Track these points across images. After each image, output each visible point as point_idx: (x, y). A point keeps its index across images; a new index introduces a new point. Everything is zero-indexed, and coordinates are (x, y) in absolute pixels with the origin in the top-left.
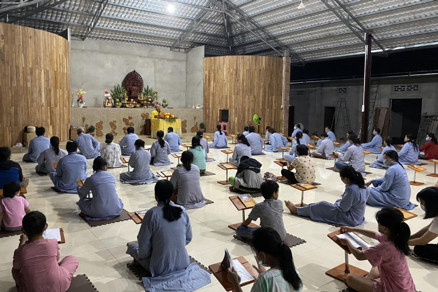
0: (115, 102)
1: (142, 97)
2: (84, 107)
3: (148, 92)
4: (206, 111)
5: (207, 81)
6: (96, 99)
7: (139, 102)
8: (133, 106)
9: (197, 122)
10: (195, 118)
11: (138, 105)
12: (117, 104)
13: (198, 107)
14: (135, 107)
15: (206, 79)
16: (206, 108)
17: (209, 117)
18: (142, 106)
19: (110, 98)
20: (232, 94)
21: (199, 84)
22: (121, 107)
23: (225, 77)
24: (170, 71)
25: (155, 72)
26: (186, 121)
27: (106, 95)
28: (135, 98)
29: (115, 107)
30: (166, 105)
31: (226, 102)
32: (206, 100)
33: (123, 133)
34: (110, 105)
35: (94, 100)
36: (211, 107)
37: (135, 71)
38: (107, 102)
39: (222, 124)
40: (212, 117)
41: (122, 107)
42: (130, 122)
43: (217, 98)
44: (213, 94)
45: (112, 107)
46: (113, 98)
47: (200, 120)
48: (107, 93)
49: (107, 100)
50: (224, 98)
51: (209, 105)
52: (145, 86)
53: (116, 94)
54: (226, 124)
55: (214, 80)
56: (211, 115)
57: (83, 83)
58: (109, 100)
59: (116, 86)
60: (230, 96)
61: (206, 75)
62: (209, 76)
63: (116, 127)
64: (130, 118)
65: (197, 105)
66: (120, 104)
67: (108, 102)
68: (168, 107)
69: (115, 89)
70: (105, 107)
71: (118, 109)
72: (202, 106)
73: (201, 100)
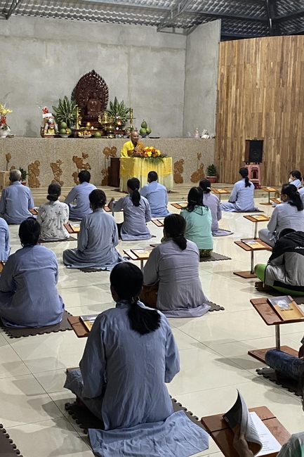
0: (60, 127)
1: (105, 119)
2: (8, 136)
3: (116, 109)
4: (220, 143)
5: (224, 87)
6: (29, 123)
7: (100, 127)
8: (90, 135)
9: (202, 164)
10: (199, 156)
11: (98, 134)
12: (64, 131)
13: (205, 136)
14: (93, 137)
15: (222, 81)
16: (220, 136)
17: (225, 156)
18: (105, 134)
19: (51, 120)
20: (270, 109)
21: (208, 92)
22: (69, 137)
23: (258, 76)
24: (155, 70)
25: (129, 73)
26: (182, 161)
27: (44, 116)
28: (94, 121)
29: (60, 137)
30: (148, 133)
31: (260, 126)
32: (221, 123)
33: (73, 182)
34: (52, 133)
35: (26, 124)
36: (229, 135)
37: (93, 71)
38: (46, 127)
39: (250, 167)
40: (232, 154)
41: (71, 136)
42: (84, 163)
43: (242, 120)
44: (235, 111)
45: (55, 137)
46: (56, 121)
47: (210, 159)
48: (47, 112)
49: (47, 125)
50: (255, 118)
51: (226, 131)
52: (111, 99)
53: (62, 114)
54: (257, 166)
55: (237, 84)
56: (229, 150)
57: (6, 95)
58: (49, 124)
59: (62, 99)
60: (267, 114)
61: (222, 75)
62: (228, 77)
63: (60, 171)
64: (85, 156)
65: (205, 131)
66: (69, 131)
67: (49, 128)
68: (151, 135)
69: (60, 104)
70: (43, 136)
71: (65, 140)
72: (213, 135)
73: (211, 121)
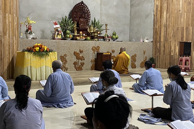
0: (65, 33)
1: (92, 30)
2: (33, 38)
3: (95, 24)
4: (156, 45)
5: (159, 13)
6: (43, 32)
7: (88, 34)
8: (84, 39)
9: (146, 57)
10: (144, 53)
11: (89, 38)
12: (68, 36)
13: (147, 41)
14: (85, 40)
15: (157, 9)
16: (156, 41)
18: (93, 38)
19: (59, 29)
20: (189, 25)
21: (147, 16)
22: (71, 40)
23: (181, 6)
24: (115, 3)
25: (101, 4)
26: (135, 55)
27: (55, 26)
28: (85, 30)
29: (66, 40)
30: (117, 38)
31: (182, 35)
32: (156, 33)
33: (74, 68)
34: (60, 37)
36: (162, 40)
37: (82, 2)
38: (56, 34)
39: (184, 58)
42: (81, 56)
43: (170, 30)
44: (166, 26)
45: (62, 39)
46: (63, 30)
47: (149, 55)
48: (57, 24)
49: (57, 32)
50: (179, 30)
51: (160, 38)
52: (92, 19)
54: (187, 58)
55: (167, 11)
56: (162, 49)
58: (58, 31)
60: (187, 28)
61: (157, 6)
62: (161, 7)
63: (66, 61)
64: (81, 52)
65: (146, 38)
66: (71, 36)
67: (58, 34)
68: (118, 40)
69: (63, 20)
71: (68, 41)
72: (152, 40)
73: (150, 32)
